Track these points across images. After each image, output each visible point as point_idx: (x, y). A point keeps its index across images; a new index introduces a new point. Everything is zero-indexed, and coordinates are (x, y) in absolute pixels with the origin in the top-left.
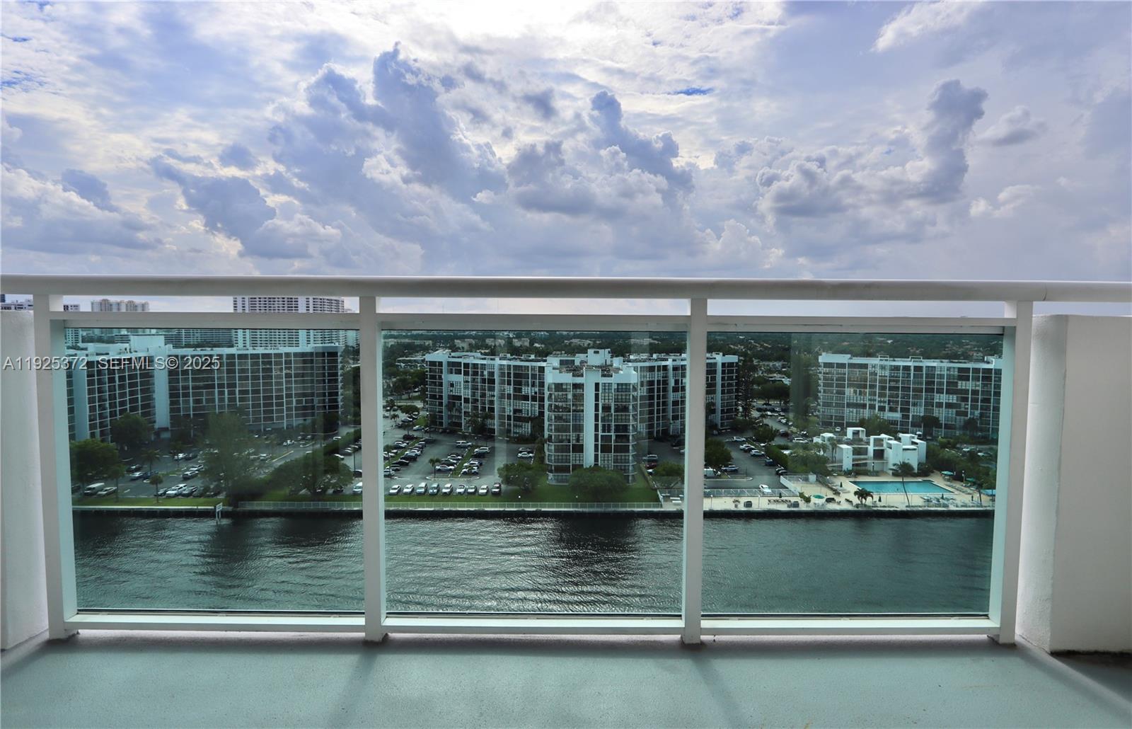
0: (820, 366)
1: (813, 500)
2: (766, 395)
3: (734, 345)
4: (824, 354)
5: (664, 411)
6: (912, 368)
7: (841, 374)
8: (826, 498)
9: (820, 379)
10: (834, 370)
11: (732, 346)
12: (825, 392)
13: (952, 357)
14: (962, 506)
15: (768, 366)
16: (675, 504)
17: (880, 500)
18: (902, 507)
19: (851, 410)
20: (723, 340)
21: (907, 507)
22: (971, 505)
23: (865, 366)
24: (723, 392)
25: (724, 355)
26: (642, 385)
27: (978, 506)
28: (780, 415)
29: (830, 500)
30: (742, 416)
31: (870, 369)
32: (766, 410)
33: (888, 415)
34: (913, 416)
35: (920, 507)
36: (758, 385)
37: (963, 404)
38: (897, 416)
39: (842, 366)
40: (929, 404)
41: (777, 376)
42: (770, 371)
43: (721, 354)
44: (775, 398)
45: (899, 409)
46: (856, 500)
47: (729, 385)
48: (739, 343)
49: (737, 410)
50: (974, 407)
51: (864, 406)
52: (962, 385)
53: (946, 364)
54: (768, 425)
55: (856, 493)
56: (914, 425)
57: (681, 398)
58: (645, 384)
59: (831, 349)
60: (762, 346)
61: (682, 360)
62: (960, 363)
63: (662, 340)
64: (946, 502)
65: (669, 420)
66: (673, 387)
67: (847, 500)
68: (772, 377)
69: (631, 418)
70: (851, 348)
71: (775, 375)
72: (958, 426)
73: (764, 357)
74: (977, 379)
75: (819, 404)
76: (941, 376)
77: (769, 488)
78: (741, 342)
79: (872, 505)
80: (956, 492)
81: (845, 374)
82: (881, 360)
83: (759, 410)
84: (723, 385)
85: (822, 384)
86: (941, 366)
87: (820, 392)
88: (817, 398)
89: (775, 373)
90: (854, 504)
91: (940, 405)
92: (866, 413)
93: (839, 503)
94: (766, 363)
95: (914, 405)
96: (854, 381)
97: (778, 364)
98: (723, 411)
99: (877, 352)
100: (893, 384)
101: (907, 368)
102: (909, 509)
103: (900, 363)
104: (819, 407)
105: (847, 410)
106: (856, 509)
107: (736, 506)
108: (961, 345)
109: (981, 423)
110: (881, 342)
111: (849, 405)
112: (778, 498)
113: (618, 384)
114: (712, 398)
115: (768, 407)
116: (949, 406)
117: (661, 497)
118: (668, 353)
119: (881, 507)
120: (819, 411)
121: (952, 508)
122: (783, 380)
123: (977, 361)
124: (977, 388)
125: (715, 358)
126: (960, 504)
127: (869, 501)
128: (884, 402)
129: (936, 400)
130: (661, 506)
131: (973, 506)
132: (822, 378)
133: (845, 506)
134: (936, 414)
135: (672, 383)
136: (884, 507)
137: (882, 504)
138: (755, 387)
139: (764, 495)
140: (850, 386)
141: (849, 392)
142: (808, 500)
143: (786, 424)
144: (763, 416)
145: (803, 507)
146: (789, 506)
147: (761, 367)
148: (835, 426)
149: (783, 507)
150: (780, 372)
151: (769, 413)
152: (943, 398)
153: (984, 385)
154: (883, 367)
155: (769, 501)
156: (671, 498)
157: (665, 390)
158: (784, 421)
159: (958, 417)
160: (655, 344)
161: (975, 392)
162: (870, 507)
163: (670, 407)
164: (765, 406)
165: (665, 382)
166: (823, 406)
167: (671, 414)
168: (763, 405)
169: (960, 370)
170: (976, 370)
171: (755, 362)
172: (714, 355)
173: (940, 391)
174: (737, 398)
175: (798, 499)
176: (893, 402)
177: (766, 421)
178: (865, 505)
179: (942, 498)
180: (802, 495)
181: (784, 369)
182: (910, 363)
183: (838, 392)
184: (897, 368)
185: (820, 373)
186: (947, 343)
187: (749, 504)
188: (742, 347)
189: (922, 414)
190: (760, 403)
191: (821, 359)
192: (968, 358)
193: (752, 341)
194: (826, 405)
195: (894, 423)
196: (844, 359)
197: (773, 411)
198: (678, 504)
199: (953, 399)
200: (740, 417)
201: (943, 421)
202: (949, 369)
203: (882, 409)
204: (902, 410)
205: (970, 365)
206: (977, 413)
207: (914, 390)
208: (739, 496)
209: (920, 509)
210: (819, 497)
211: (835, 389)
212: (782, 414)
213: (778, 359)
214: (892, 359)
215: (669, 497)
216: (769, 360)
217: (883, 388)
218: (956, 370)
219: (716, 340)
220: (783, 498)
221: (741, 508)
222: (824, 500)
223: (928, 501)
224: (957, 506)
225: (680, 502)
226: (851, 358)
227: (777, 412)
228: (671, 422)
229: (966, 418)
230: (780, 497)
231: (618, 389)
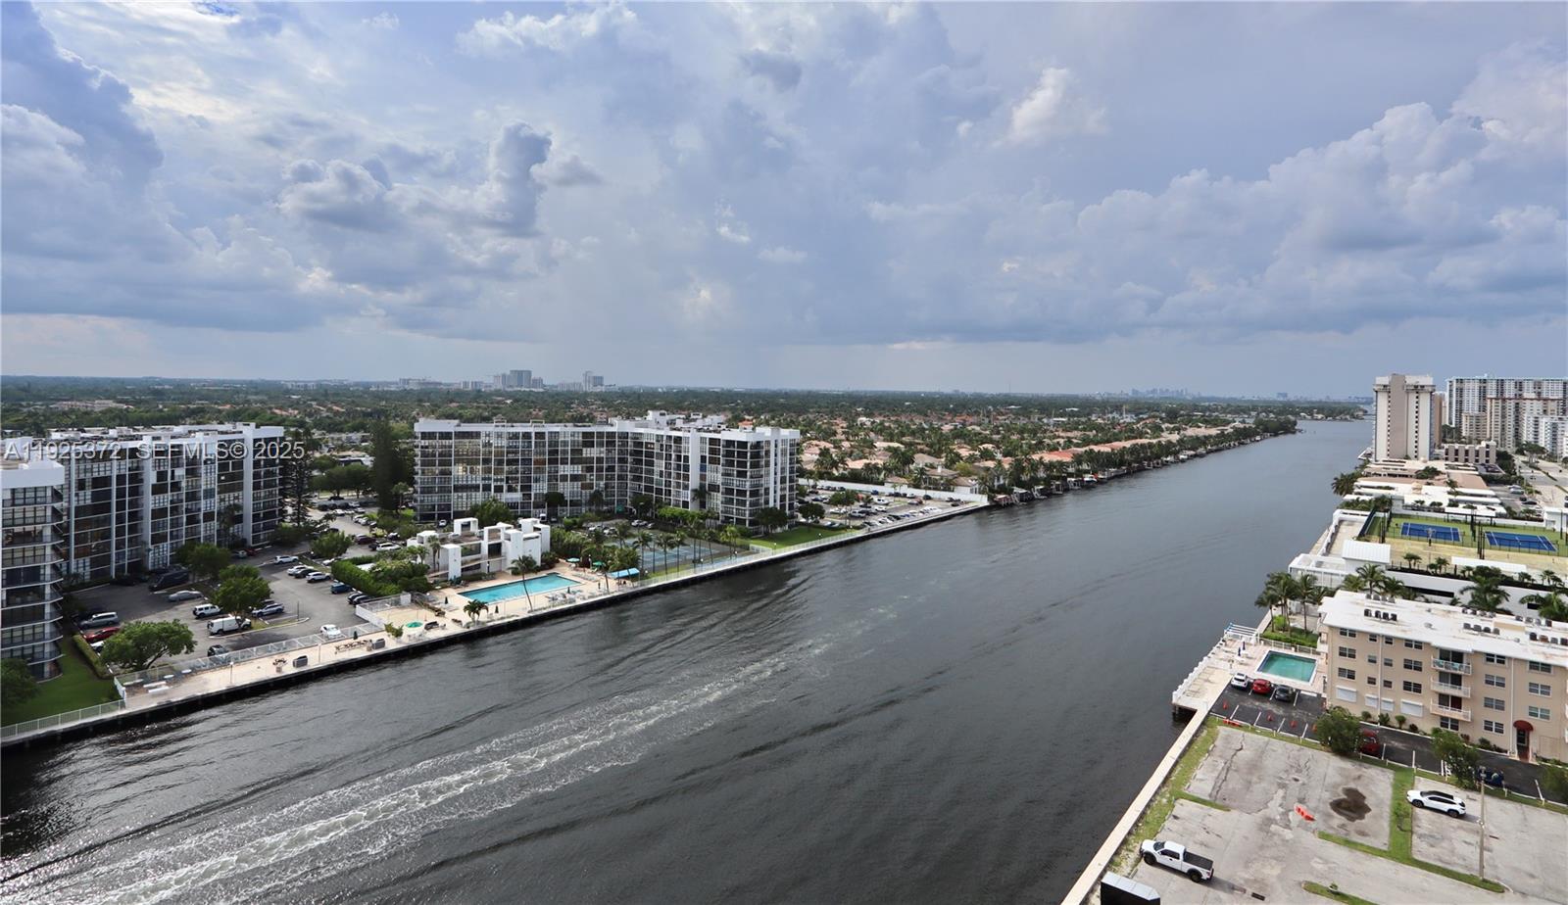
0: (416, 438)
1: (407, 631)
2: (334, 484)
3: (281, 409)
4: (422, 420)
5: (133, 529)
6: (533, 435)
7: (445, 447)
8: (425, 623)
9: (416, 456)
10: (437, 442)
11: (277, 411)
12: (423, 473)
13: (578, 420)
14: (590, 597)
15: (339, 439)
16: (154, 696)
17: (497, 611)
18: (524, 615)
19: (460, 494)
20: (262, 402)
21: (529, 612)
22: (598, 593)
23: (477, 435)
24: (256, 487)
25: (257, 427)
26: (81, 485)
27: (605, 594)
28: (356, 512)
29: (431, 626)
30: (292, 520)
31: (483, 439)
32: (334, 507)
33: (507, 497)
34: (535, 494)
35: (545, 609)
36: (322, 468)
37: (588, 474)
38: (517, 496)
39: (446, 436)
40: (553, 478)
41: (353, 455)
42: (342, 448)
43: (253, 424)
44: (349, 488)
45: (519, 488)
46: (465, 618)
47: (268, 474)
48: (290, 406)
49: (283, 513)
50: (599, 478)
51: (476, 488)
52: (587, 452)
53: (570, 428)
54: (337, 530)
55: (466, 608)
56: (537, 506)
57: (172, 502)
58: (88, 484)
59: (433, 412)
60: (330, 410)
61: (173, 437)
62: (584, 426)
63: (137, 403)
64: (572, 596)
65: (145, 543)
66: (153, 485)
67: (455, 621)
68: (344, 457)
69: (49, 551)
70: (460, 411)
71: (350, 453)
72: (584, 501)
73: (333, 427)
74: (601, 445)
75: (415, 492)
76: (565, 443)
77: (337, 628)
78: (294, 405)
79: (486, 620)
80: (584, 582)
81: (451, 447)
82: (497, 426)
83: (323, 508)
84: (256, 476)
85: (419, 462)
86: (567, 431)
87: (417, 474)
88: (412, 483)
89: (349, 449)
90: (464, 624)
91: (564, 478)
92: (479, 497)
93: (444, 627)
94: (336, 436)
95: (537, 480)
96: (463, 455)
97: (356, 436)
98: (256, 517)
99: (495, 415)
100: (511, 456)
101: (527, 435)
102: (531, 615)
103: (520, 428)
104: (415, 495)
105: (454, 495)
106: (467, 630)
107: (279, 670)
108: (586, 404)
109: (607, 496)
110: (499, 402)
111: (457, 489)
112: (352, 641)
113: (13, 491)
114: (236, 498)
115: (338, 503)
116: (574, 478)
117: (121, 689)
118: (148, 423)
119: (498, 620)
120: (416, 501)
121: (579, 602)
122: (362, 459)
123: (602, 423)
124: (602, 455)
125: (241, 432)
126: (587, 595)
127: (483, 615)
128: (502, 480)
129: (561, 473)
130: (123, 706)
131: (600, 595)
132: (420, 453)
133: (454, 630)
134: (560, 490)
135: (151, 478)
136: (502, 618)
137: (499, 616)
138: (315, 473)
139: (329, 640)
140: (457, 462)
141: (458, 470)
142: (398, 633)
143: (366, 524)
144: (328, 517)
145: (392, 644)
146: (369, 650)
147: (327, 442)
148: (439, 519)
149: (360, 653)
150: (357, 449)
151: (339, 511)
152: (567, 470)
153: (609, 451)
154: (499, 436)
155: (338, 648)
156: (145, 686)
157: (136, 492)
158: (363, 521)
159: (584, 491)
160: (121, 410)
161: (600, 460)
162: (483, 623)
163: (148, 522)
164: (333, 502)
165: (136, 478)
166: (421, 493)
167: (148, 533)
168: (332, 498)
169: (585, 434)
170: (600, 435)
171: (317, 434)
172: (240, 426)
173: (564, 462)
174: (283, 494)
175: (384, 635)
176: (512, 479)
177: (333, 524)
178: (478, 622)
179: (569, 592)
180: (389, 628)
181: (363, 444)
182: (531, 429)
183: (442, 473)
184: (515, 436)
185: (417, 447)
186: (572, 403)
187: (302, 661)
188: (296, 412)
189: (545, 492)
190: (324, 497)
191: (418, 428)
192: (592, 420)
193: (314, 403)
194: (427, 491)
195: (514, 506)
196: (450, 426)
197: (346, 507)
198: (164, 693)
199: (578, 470)
200: (288, 523)
201: (568, 498)
202: (573, 435)
203: (499, 489)
204: (523, 488)
205: (594, 429)
206: (602, 484)
207: (537, 462)
208: (285, 651)
209: (545, 611)
210: (416, 625)
211: (437, 469)
212: (360, 510)
213: (355, 429)
214: (510, 424)
215: (142, 684)
216: (341, 431)
217: (500, 462)
218: (581, 435)
219: (248, 401)
220: (359, 639)
221: (289, 670)
222: (423, 627)
223: (553, 599)
224: (584, 599)
225: (167, 688)
226: (458, 425)
227: (353, 508)
228: (150, 546)
229: (592, 491)
230: (356, 637)
231: (13, 499)
